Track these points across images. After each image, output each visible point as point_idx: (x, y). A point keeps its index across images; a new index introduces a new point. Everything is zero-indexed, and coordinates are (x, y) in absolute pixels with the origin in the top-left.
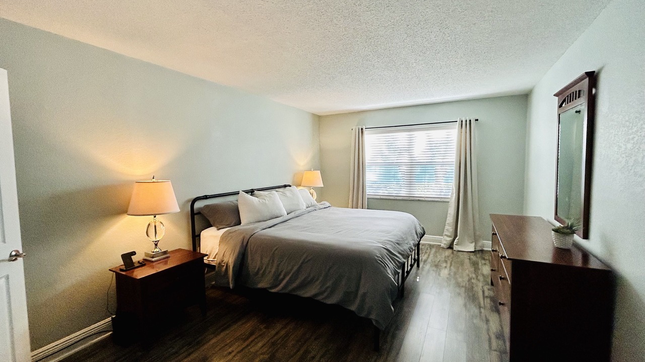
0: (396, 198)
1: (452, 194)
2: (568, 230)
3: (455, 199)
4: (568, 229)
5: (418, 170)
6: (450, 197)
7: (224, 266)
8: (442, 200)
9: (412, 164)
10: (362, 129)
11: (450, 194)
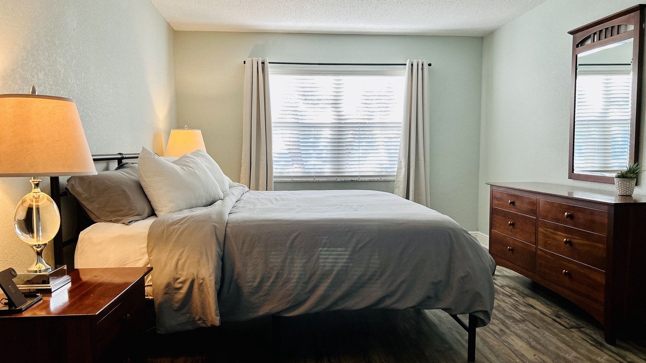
0: (317, 179)
1: (399, 168)
2: (632, 175)
3: (405, 176)
4: (631, 173)
5: (349, 135)
6: (395, 174)
7: (180, 288)
8: (383, 179)
9: (340, 127)
10: (263, 63)
11: (396, 170)
